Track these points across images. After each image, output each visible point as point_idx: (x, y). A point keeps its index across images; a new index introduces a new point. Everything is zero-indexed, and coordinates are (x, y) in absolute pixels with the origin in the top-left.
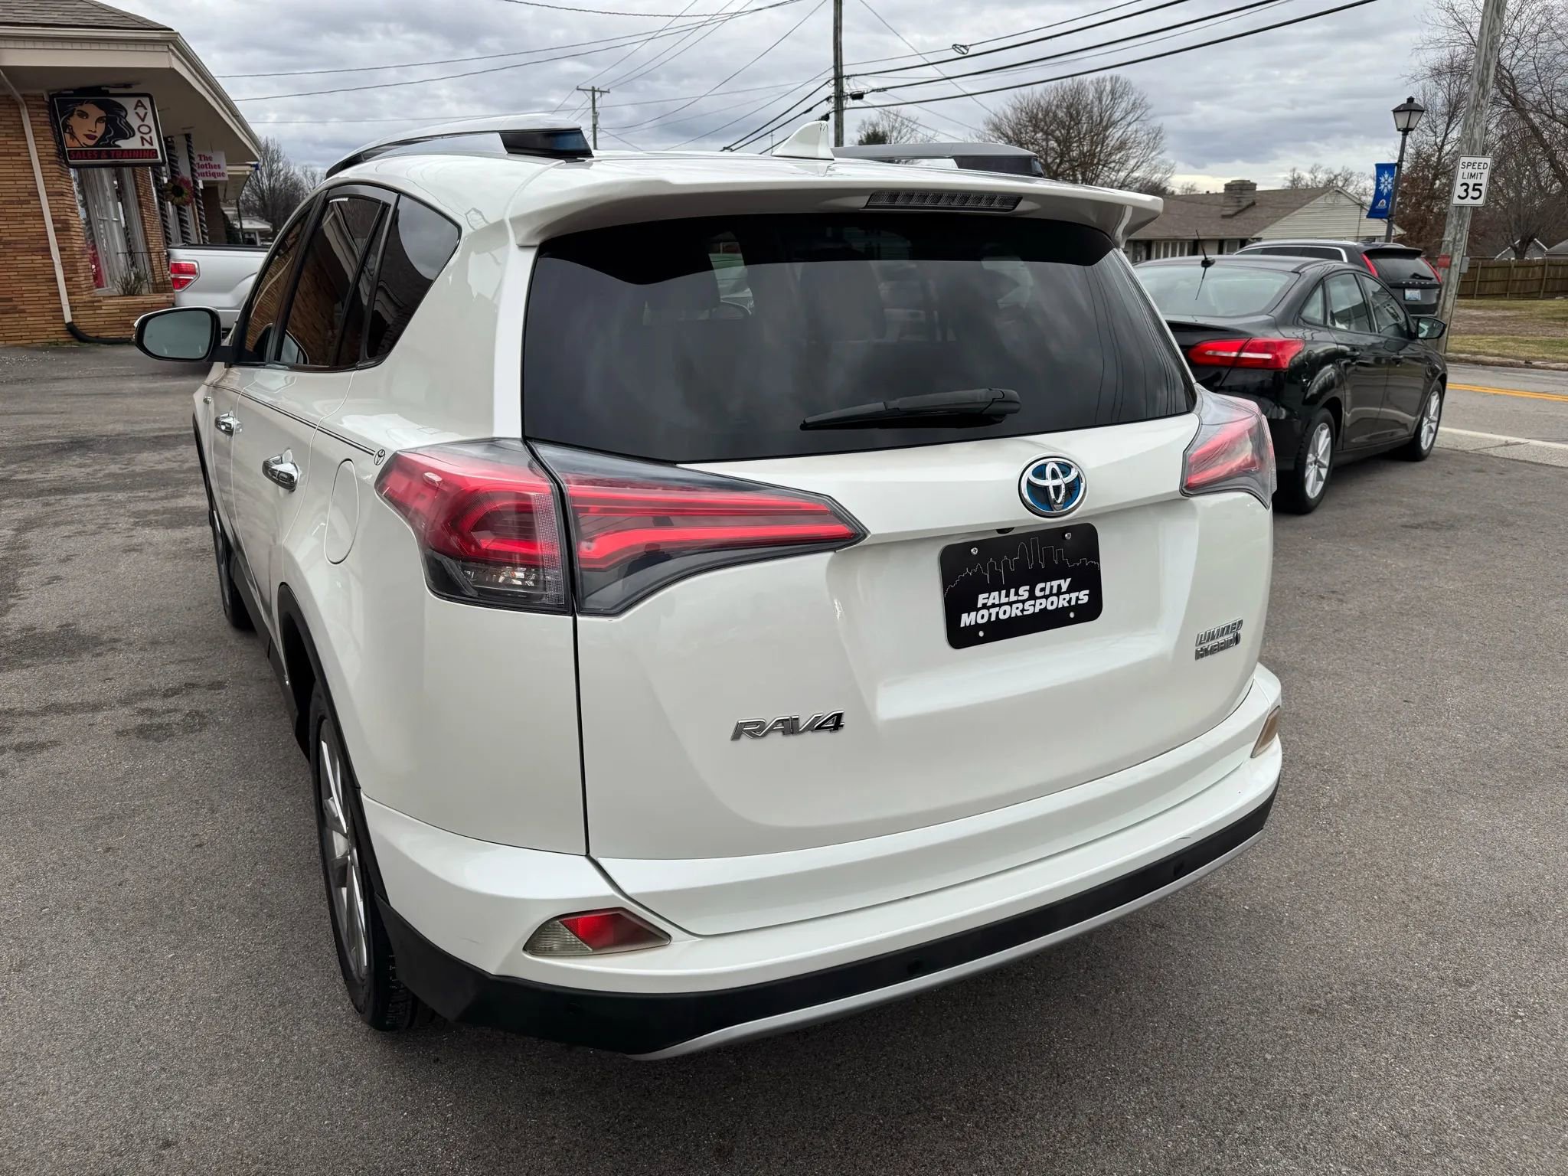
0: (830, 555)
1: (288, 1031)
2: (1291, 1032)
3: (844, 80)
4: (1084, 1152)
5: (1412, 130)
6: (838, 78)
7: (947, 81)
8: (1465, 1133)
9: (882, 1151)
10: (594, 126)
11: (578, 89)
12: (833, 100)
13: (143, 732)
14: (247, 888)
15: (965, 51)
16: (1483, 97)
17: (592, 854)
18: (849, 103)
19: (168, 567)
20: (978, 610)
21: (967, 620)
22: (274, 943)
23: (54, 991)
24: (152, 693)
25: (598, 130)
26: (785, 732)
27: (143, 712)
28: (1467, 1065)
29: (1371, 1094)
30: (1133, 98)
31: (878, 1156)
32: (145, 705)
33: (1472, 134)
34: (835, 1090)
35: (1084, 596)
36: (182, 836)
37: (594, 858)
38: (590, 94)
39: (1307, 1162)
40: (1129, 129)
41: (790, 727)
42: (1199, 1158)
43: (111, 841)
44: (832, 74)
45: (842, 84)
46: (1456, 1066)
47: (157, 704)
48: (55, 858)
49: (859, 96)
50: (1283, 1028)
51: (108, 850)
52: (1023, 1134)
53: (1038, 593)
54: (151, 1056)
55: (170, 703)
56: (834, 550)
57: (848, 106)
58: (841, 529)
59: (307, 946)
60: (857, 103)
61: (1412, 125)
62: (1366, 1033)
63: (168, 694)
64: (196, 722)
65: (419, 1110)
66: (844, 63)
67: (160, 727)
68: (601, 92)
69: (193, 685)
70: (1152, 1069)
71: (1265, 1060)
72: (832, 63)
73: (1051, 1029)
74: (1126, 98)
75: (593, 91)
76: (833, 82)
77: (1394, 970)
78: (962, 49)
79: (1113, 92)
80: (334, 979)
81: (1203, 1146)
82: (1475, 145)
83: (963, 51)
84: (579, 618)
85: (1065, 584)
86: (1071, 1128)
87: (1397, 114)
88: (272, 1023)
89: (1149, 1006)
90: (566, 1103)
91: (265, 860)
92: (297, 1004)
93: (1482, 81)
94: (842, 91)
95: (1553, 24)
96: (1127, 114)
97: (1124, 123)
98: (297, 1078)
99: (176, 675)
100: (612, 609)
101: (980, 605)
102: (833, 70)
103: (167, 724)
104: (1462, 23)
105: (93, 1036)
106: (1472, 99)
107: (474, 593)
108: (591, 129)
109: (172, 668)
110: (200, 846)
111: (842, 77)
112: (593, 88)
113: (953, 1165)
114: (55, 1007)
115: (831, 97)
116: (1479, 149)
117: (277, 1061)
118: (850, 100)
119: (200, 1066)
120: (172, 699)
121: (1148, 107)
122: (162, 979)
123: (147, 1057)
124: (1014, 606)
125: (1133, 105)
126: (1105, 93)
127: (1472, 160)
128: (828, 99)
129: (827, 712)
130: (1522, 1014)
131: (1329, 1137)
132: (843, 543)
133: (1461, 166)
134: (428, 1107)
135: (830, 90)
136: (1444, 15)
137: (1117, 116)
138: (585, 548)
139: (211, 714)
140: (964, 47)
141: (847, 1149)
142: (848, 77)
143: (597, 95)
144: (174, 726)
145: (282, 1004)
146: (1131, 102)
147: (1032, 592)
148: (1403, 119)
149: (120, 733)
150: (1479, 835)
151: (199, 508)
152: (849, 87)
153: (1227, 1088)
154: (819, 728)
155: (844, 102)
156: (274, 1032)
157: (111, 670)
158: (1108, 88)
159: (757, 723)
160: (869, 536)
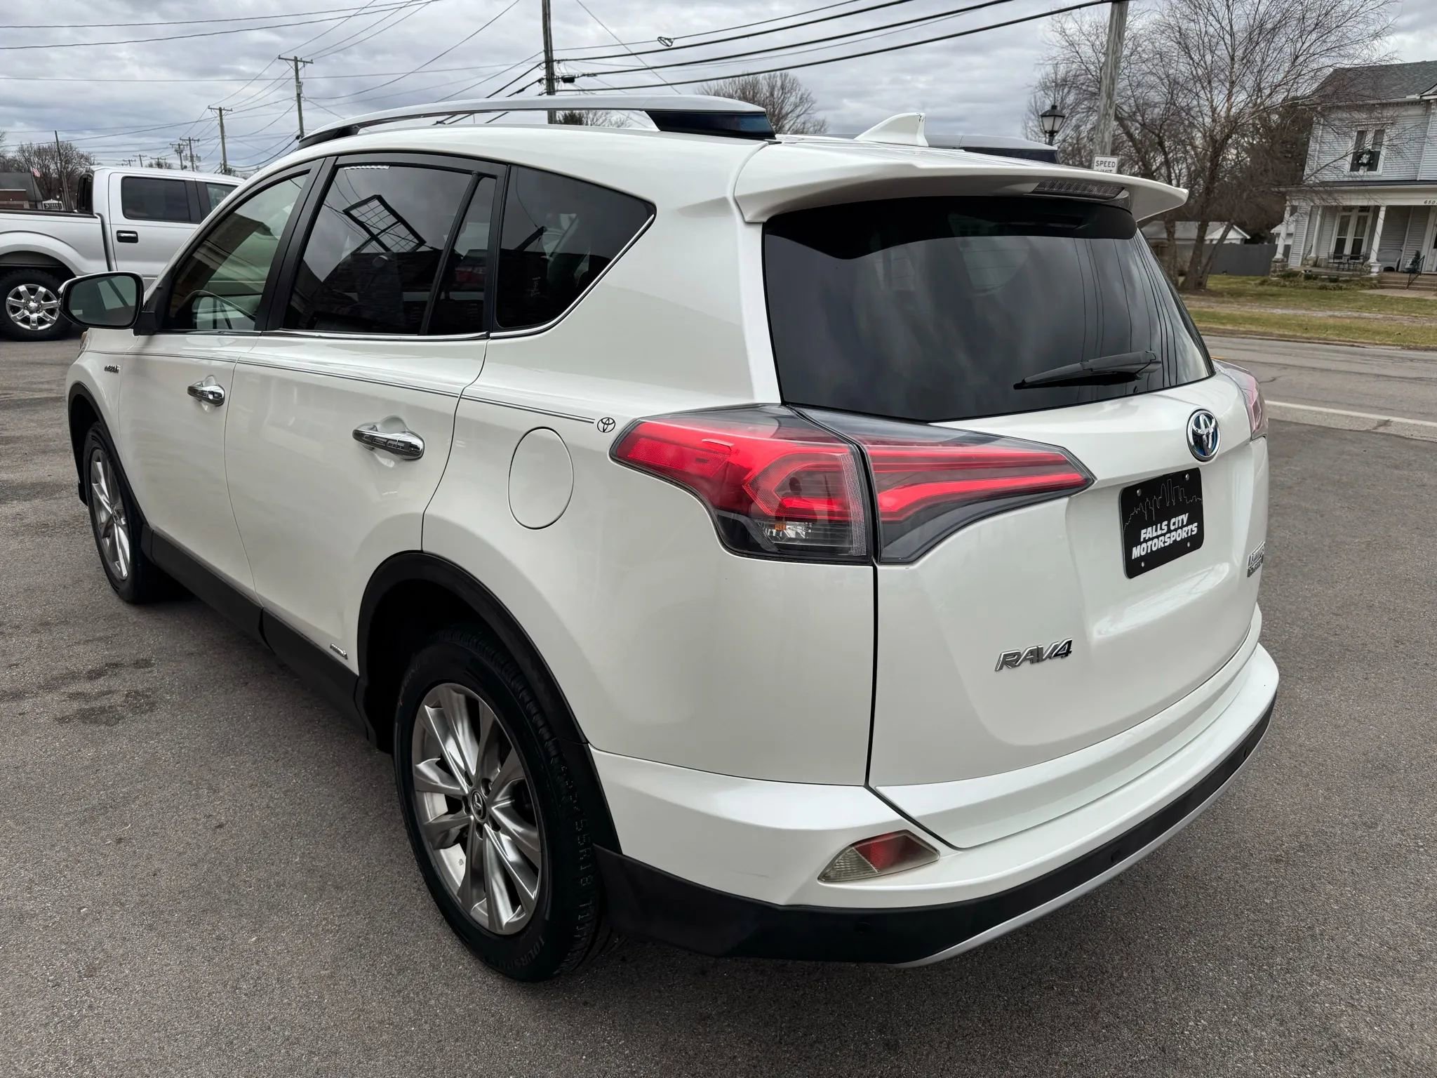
0: (1066, 500)
1: (421, 997)
2: (1272, 879)
3: (555, 63)
4: (1176, 998)
5: (1057, 132)
6: (549, 62)
7: (649, 71)
8: (1432, 941)
9: (1020, 1023)
10: (299, 95)
11: (280, 58)
12: (544, 82)
13: (88, 716)
14: (296, 863)
15: (670, 44)
16: (1110, 107)
17: (871, 784)
18: (560, 86)
19: (14, 545)
20: (1141, 543)
21: (1137, 552)
22: (358, 913)
23: (144, 992)
24: (73, 676)
25: (302, 99)
26: (1032, 661)
27: (74, 696)
28: (1406, 888)
29: (1354, 920)
30: (800, 93)
31: (1019, 1027)
32: (73, 688)
33: (1103, 137)
34: (954, 978)
35: (1194, 528)
36: (195, 819)
37: (873, 787)
38: (293, 64)
39: (1339, 980)
40: (798, 121)
41: (1036, 656)
42: (1262, 989)
43: (117, 831)
44: (542, 57)
45: (552, 68)
46: (1399, 890)
47: (86, 687)
48: (63, 855)
49: (570, 80)
50: (1266, 877)
51: (119, 841)
52: (1122, 992)
53: (1172, 528)
54: (291, 1042)
55: (101, 684)
56: (1069, 495)
57: (559, 88)
58: (1078, 477)
59: (392, 912)
60: (568, 86)
61: (1056, 128)
62: (1324, 873)
63: (94, 675)
64: (142, 703)
65: (595, 1052)
66: (553, 49)
67: (103, 710)
68: (304, 62)
69: (116, 665)
70: (1189, 923)
71: (1267, 904)
72: (543, 48)
73: (1096, 902)
74: (794, 94)
75: (296, 60)
76: (544, 65)
77: (1318, 821)
78: (667, 41)
79: (783, 87)
80: (439, 941)
81: (1260, 979)
82: (1105, 147)
83: (667, 44)
84: (879, 568)
85: (1185, 517)
86: (1156, 981)
87: (1045, 119)
88: (401, 991)
89: (1160, 873)
90: (729, 1025)
91: (299, 833)
92: (415, 969)
93: (1109, 94)
94: (553, 74)
95: (1139, 49)
96: (796, 106)
97: (794, 115)
98: (457, 1040)
99: (89, 657)
100: (909, 557)
101: (1142, 540)
102: (543, 54)
103: (109, 707)
104: (1072, 44)
105: (217, 1032)
106: (1102, 109)
107: (775, 549)
108: (295, 98)
109: (80, 649)
110: (221, 826)
111: (553, 61)
112: (296, 58)
113: (1083, 1026)
114: (156, 1007)
115: (543, 79)
116: (1108, 150)
117: (427, 1027)
118: (561, 83)
119: (349, 1044)
120: (101, 681)
121: (813, 102)
122: (257, 963)
123: (287, 1042)
124: (1160, 538)
125: (801, 99)
126: (776, 89)
127: (1104, 159)
128: (540, 81)
129: (1061, 642)
130: (1422, 844)
131: (1343, 958)
132: (1079, 489)
133: (1096, 164)
134: (603, 1048)
135: (541, 73)
136: (1058, 37)
137: (787, 108)
138: (885, 501)
139: (153, 693)
140: (669, 40)
141: (991, 1025)
142: (559, 61)
143: (300, 65)
144: (119, 708)
145: (401, 971)
146: (799, 96)
147: (1168, 525)
148: (1048, 124)
149: (62, 720)
150: (1318, 708)
151: (13, 482)
152: (560, 70)
153: (1251, 930)
154: (1056, 655)
155: (556, 84)
156: (406, 1000)
157: (12, 655)
158: (779, 83)
159: (1014, 655)
160: (1096, 482)
